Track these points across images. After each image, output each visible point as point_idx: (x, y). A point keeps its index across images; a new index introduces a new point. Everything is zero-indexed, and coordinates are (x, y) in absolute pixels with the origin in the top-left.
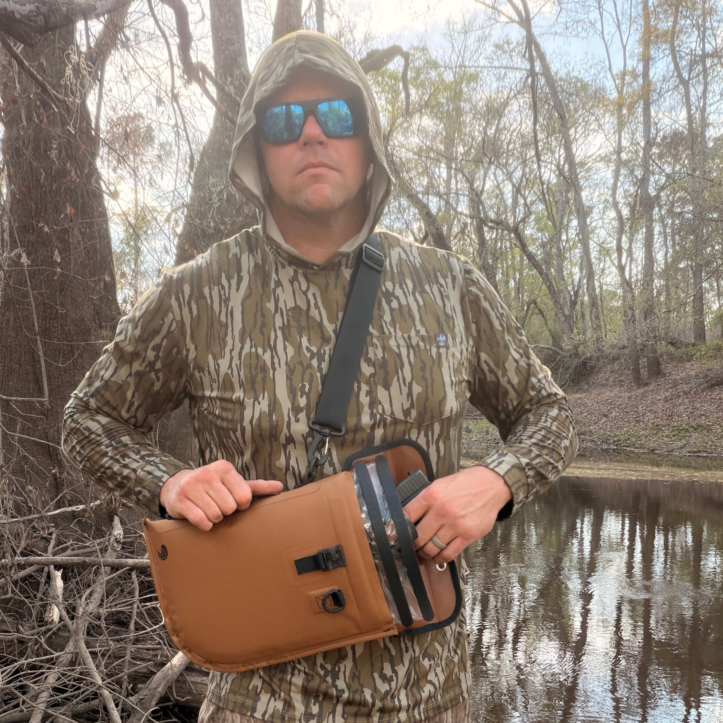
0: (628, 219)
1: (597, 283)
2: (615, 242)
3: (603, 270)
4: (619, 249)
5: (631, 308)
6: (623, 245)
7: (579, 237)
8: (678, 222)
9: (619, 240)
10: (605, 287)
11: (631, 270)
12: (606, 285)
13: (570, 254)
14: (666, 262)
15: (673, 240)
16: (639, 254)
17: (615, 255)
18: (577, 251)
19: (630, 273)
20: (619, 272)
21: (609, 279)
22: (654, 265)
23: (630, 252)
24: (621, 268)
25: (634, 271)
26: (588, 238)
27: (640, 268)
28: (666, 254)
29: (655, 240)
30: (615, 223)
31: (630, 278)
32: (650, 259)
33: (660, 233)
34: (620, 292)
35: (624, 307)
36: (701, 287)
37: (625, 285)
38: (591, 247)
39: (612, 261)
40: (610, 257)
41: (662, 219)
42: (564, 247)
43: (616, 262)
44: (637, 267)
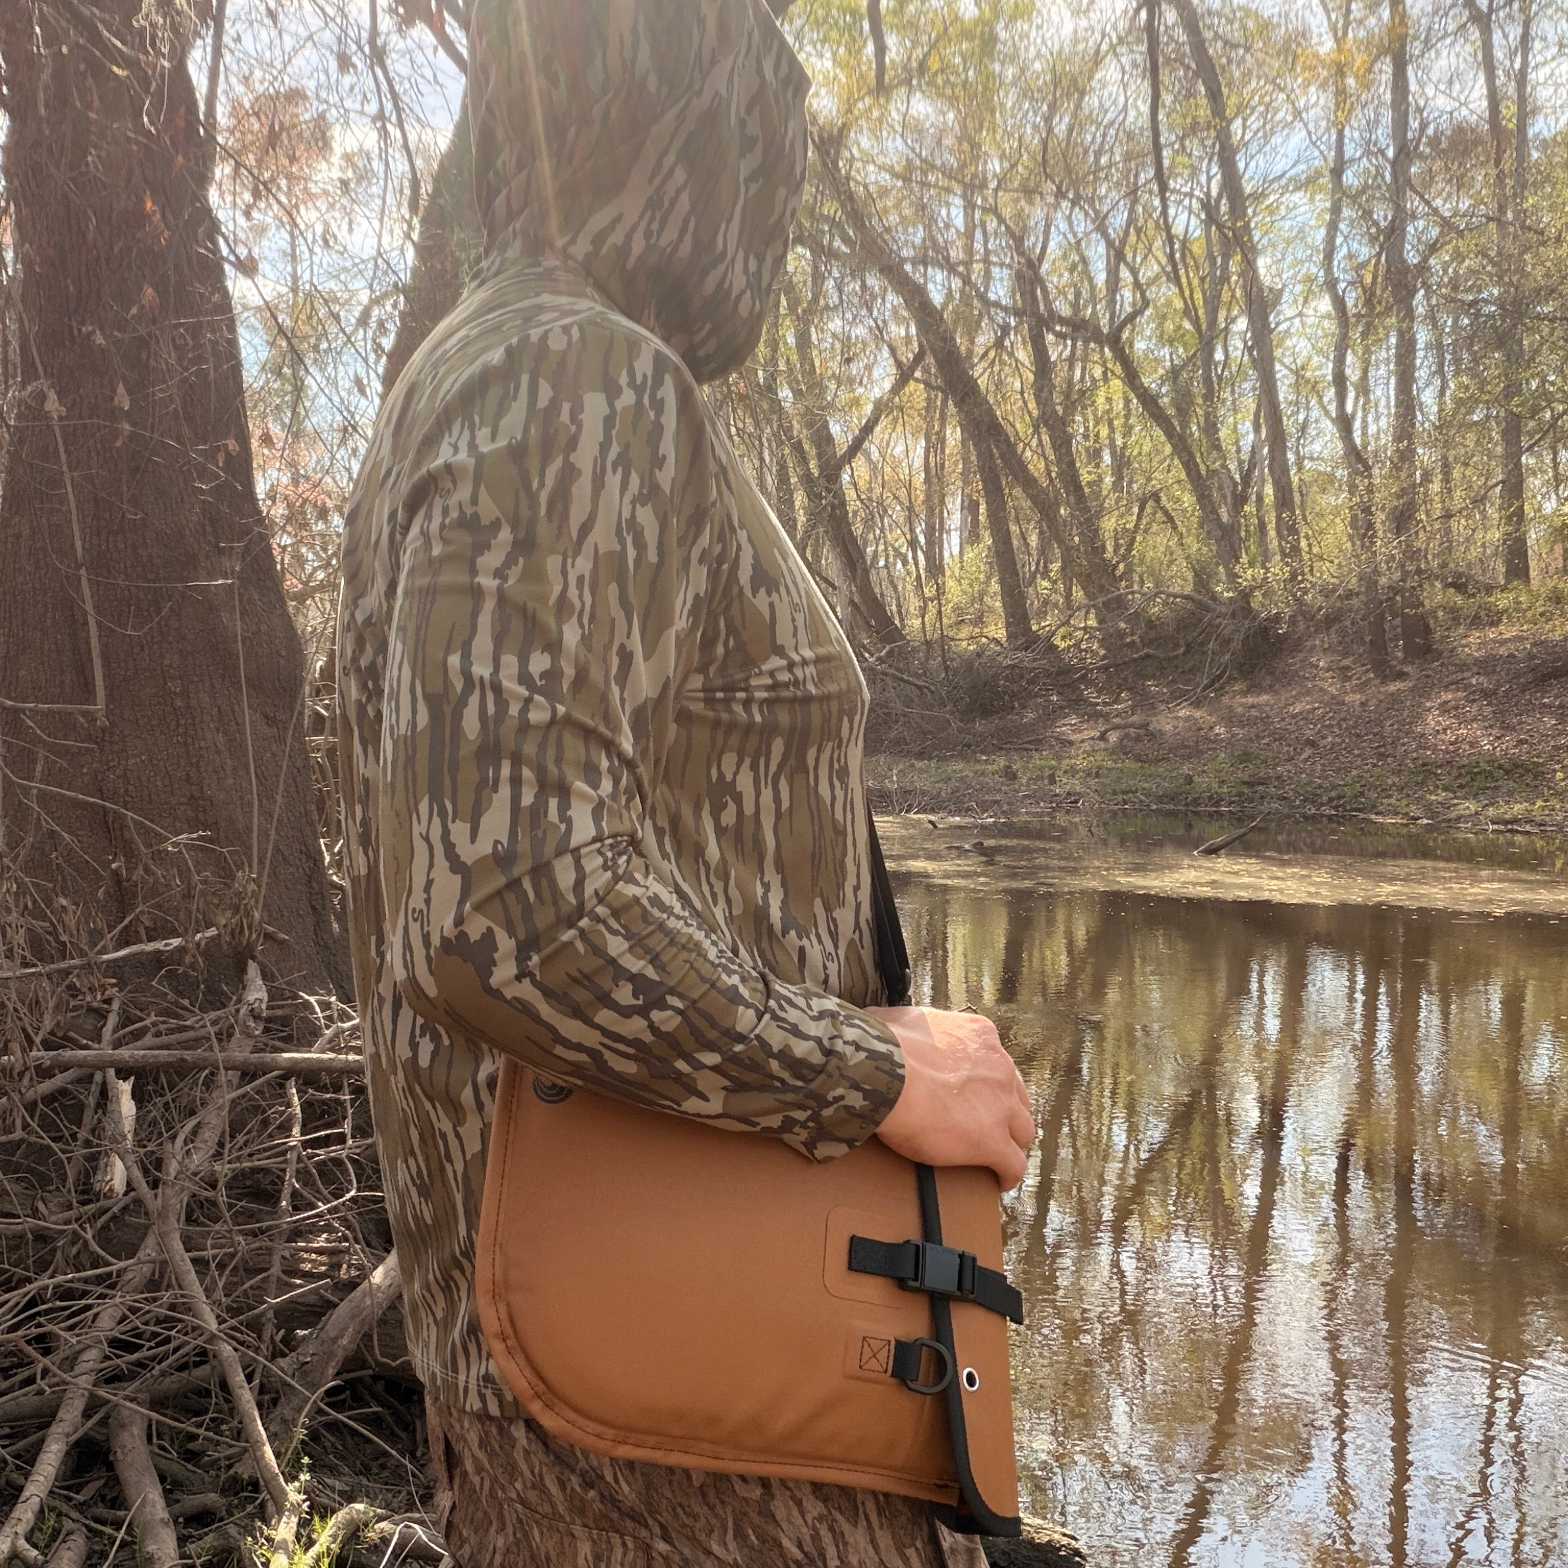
0: (1358, 316)
1: (1291, 456)
2: (1331, 365)
3: (1304, 428)
4: (1340, 380)
5: (1367, 510)
6: (1348, 371)
7: (1251, 354)
8: (1466, 321)
9: (1340, 361)
10: (1308, 464)
11: (1365, 427)
12: (1312, 459)
13: (1233, 392)
14: (1441, 410)
15: (1457, 361)
16: (1385, 391)
17: (1331, 393)
18: (1247, 385)
19: (1364, 434)
20: (1339, 431)
21: (1316, 447)
22: (1415, 417)
23: (1364, 389)
24: (1344, 423)
25: (1372, 429)
26: (1272, 360)
27: (1383, 423)
28: (1442, 393)
29: (1418, 362)
30: (1331, 326)
31: (1365, 445)
32: (1407, 406)
33: (1428, 347)
34: (1342, 473)
35: (1351, 508)
36: (1518, 464)
37: (1353, 459)
38: (1278, 376)
39: (1324, 408)
40: (1320, 397)
41: (1432, 318)
42: (1220, 377)
43: (1333, 408)
44: (1377, 418)
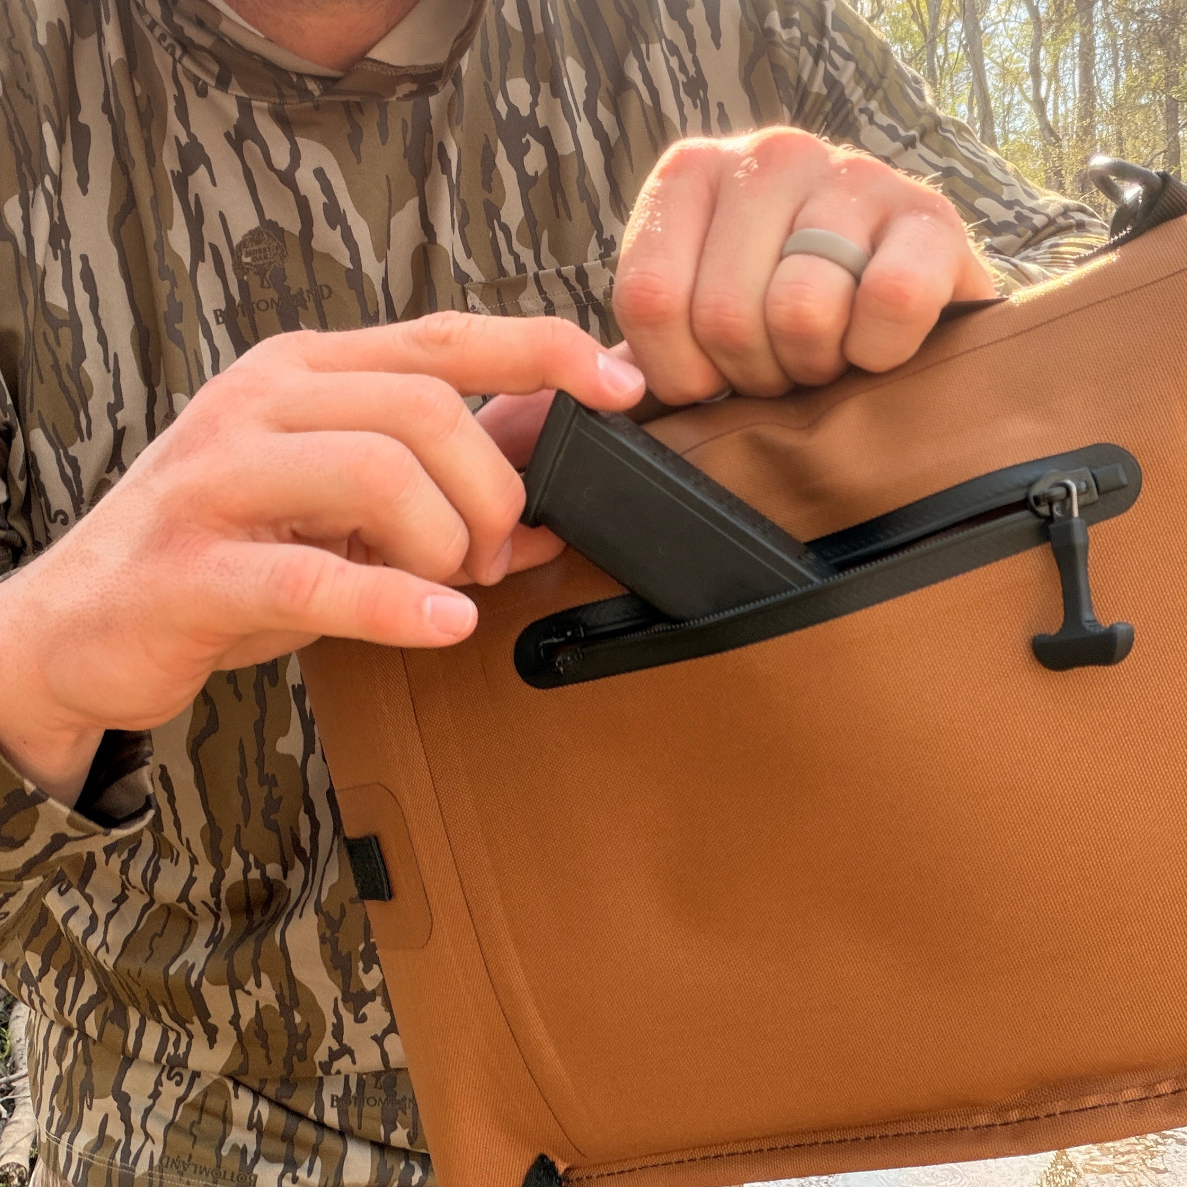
0: (1050, 22)
1: (997, 130)
2: (1027, 60)
3: (1010, 106)
4: (1035, 72)
5: (1058, 173)
6: (1042, 64)
7: (965, 51)
8: (1135, 26)
9: (1035, 57)
10: (1012, 137)
11: (1056, 108)
12: (1015, 132)
13: (951, 80)
14: (1115, 96)
15: (1128, 59)
16: (1071, 80)
17: (1029, 82)
18: (962, 75)
19: (1055, 113)
20: (1036, 111)
21: (1018, 123)
22: (1095, 99)
23: (1054, 75)
24: (1040, 105)
25: (1062, 110)
26: (982, 55)
27: (1070, 104)
28: (1116, 82)
29: (1098, 58)
30: (1030, 29)
31: (1056, 122)
32: (1089, 92)
33: (1106, 46)
34: (1037, 144)
35: (1046, 171)
36: (1176, 138)
37: (1046, 133)
38: (987, 68)
39: (1024, 94)
40: (1021, 85)
41: (1108, 24)
42: (941, 68)
43: (1030, 94)
44: (1065, 102)
